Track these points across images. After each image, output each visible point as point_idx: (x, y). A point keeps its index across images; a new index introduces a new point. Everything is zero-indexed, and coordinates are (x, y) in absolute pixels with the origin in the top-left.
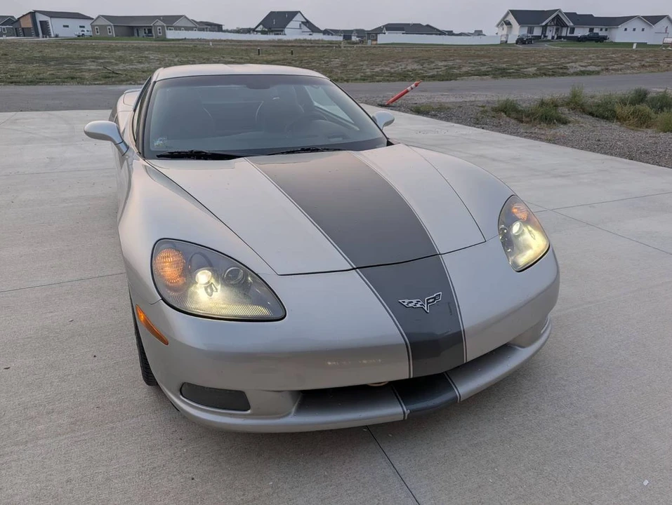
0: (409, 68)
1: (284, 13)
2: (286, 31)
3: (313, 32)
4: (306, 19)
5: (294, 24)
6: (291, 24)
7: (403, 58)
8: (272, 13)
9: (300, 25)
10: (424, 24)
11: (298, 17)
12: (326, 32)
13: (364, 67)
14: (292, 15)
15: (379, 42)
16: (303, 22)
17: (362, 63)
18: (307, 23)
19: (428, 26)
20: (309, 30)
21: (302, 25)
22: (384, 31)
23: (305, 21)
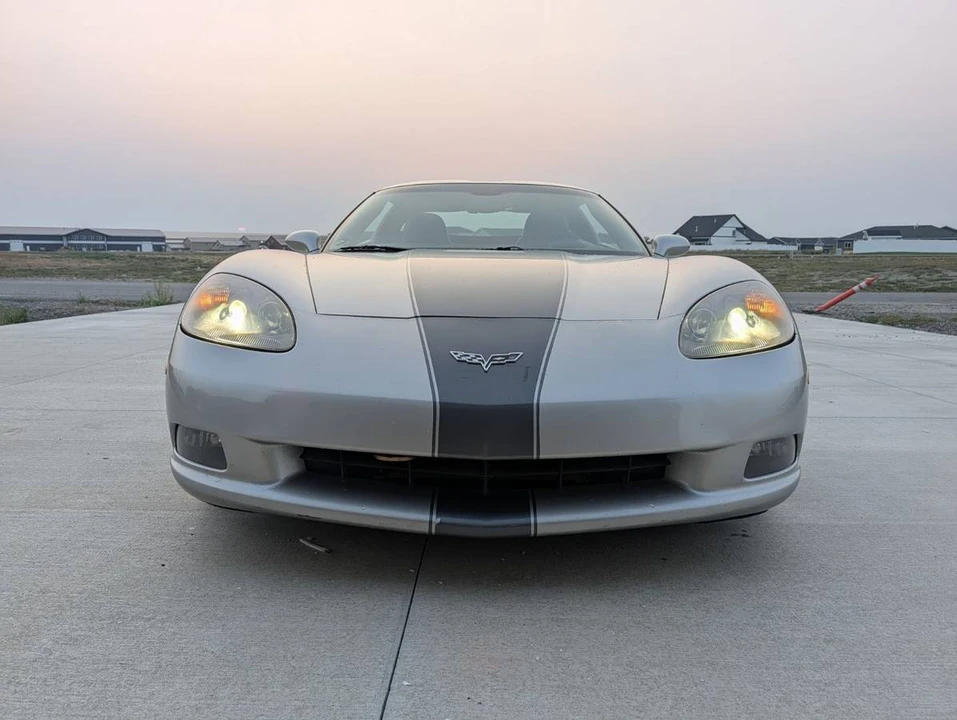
0: (891, 279)
1: (712, 217)
2: (713, 239)
3: (752, 240)
4: (743, 224)
5: (726, 230)
6: (721, 232)
7: (885, 267)
8: (694, 217)
9: (734, 232)
10: (940, 226)
11: (732, 224)
12: (774, 241)
13: (815, 278)
14: (722, 220)
15: (854, 251)
16: (737, 229)
17: (812, 274)
18: (745, 230)
19: (946, 228)
20: (746, 239)
21: (737, 233)
22: (866, 236)
23: (741, 226)
